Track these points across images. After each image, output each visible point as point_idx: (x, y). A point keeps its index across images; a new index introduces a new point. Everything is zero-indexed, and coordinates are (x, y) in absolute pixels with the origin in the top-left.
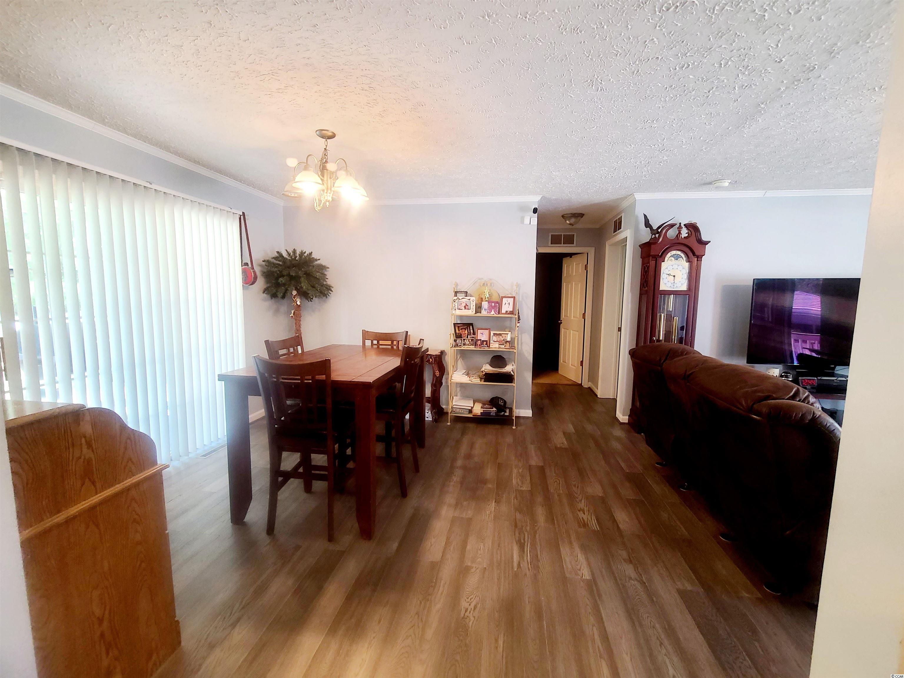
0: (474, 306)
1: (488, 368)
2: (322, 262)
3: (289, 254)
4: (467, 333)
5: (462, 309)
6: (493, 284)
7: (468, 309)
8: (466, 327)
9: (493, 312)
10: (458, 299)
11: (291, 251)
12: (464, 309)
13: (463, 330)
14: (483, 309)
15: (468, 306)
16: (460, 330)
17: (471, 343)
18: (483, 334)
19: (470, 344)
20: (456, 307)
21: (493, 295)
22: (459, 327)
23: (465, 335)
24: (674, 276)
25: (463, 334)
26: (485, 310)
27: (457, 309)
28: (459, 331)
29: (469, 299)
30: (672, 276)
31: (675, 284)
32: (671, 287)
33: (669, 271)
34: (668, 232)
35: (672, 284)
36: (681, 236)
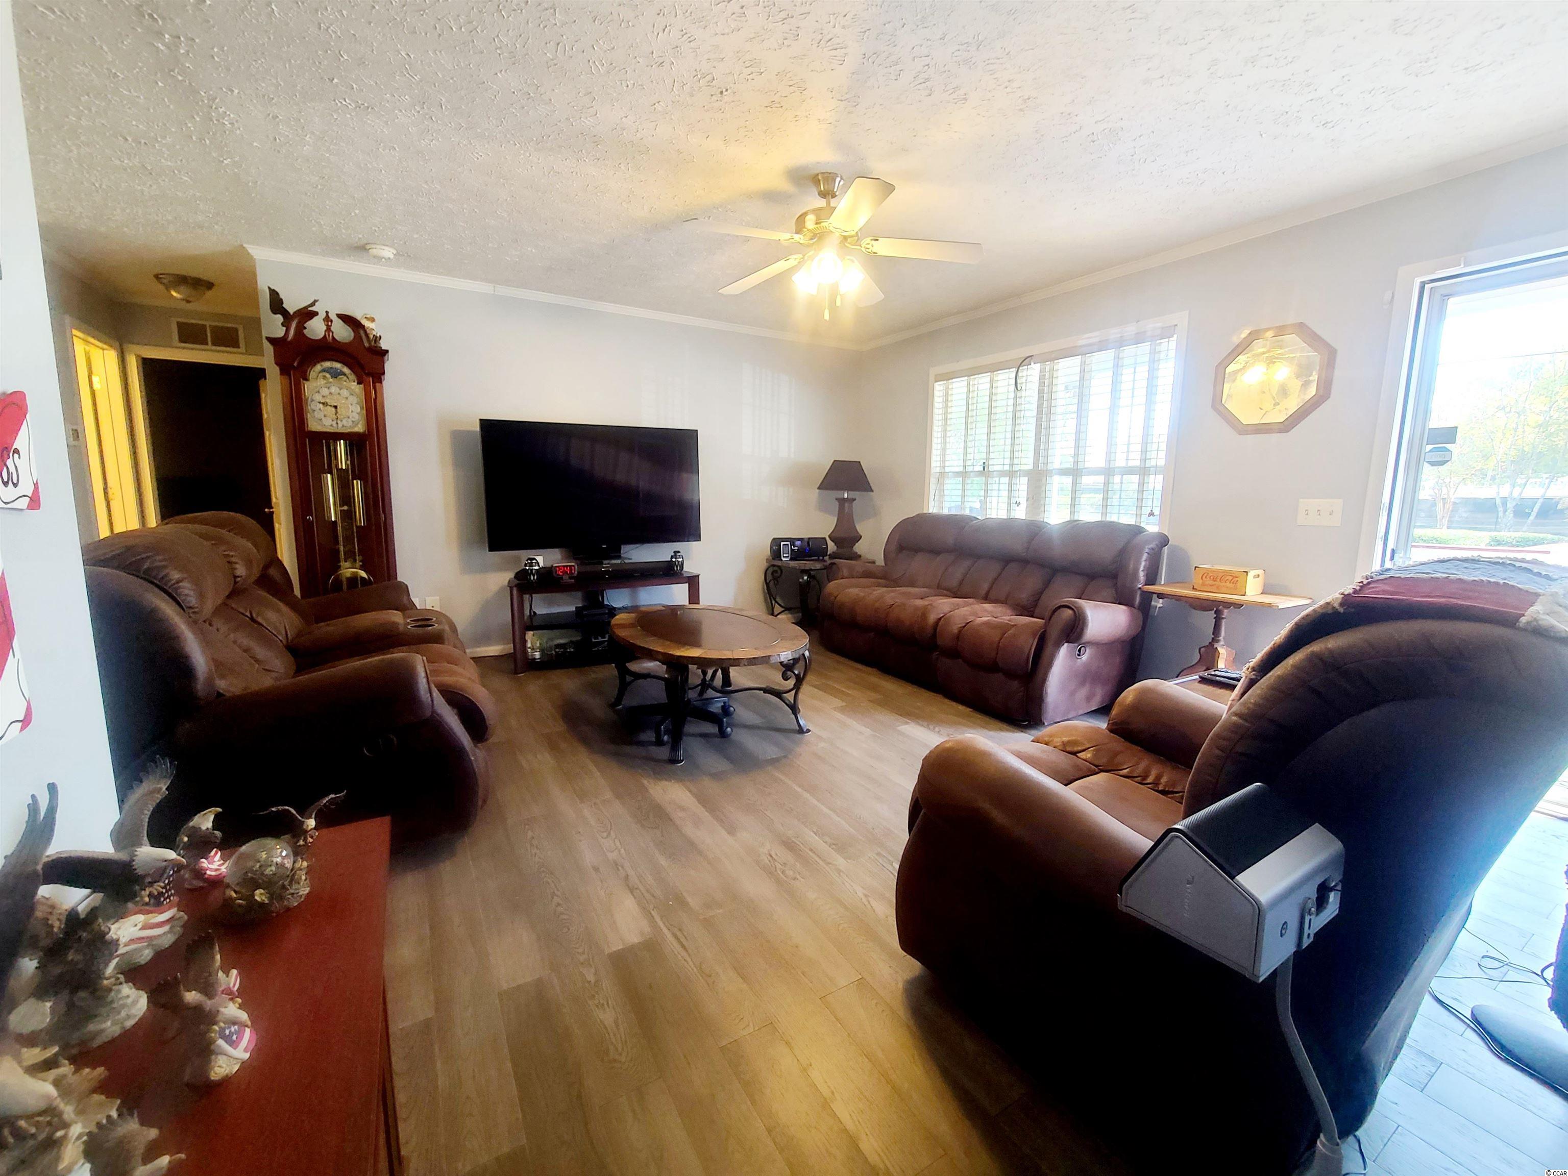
24: (336, 407)
30: (331, 406)
31: (339, 422)
32: (332, 425)
33: (323, 397)
34: (305, 325)
35: (333, 421)
36: (331, 334)
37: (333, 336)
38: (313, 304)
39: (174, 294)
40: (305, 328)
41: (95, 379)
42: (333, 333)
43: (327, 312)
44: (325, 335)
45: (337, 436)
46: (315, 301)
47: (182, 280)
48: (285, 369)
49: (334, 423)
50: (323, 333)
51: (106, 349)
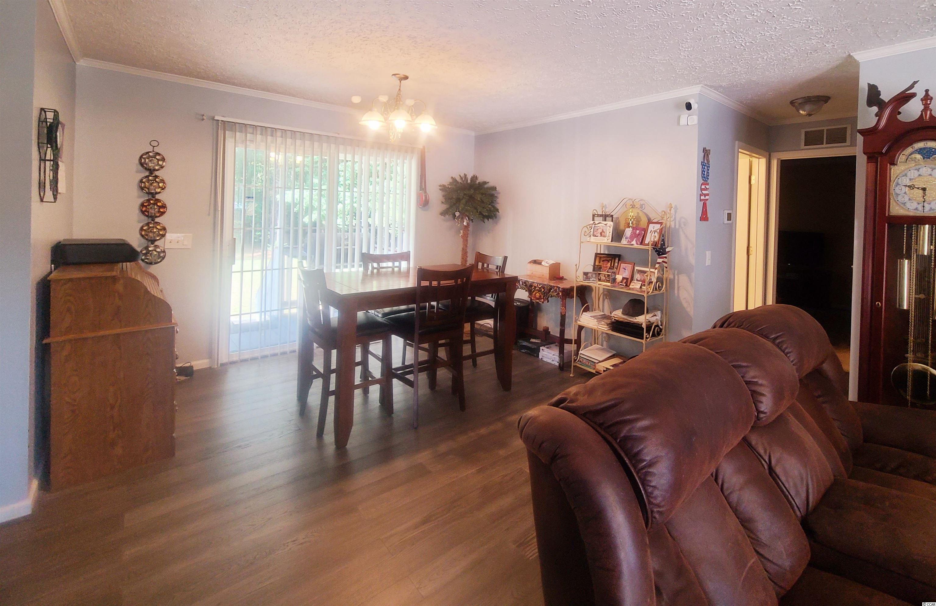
0: (611, 233)
1: (618, 314)
2: (491, 184)
3: (461, 178)
4: (609, 266)
5: (597, 236)
6: (644, 206)
7: (604, 237)
8: (611, 259)
9: (634, 242)
10: (594, 224)
11: (462, 175)
12: (600, 235)
13: (605, 263)
14: (625, 237)
15: (604, 232)
16: (602, 262)
17: (607, 279)
18: (625, 269)
19: (606, 281)
20: (592, 233)
21: (641, 220)
22: (600, 258)
23: (605, 268)
24: (924, 189)
25: (604, 267)
26: (626, 238)
27: (592, 236)
28: (600, 262)
29: (606, 225)
30: (918, 188)
31: (926, 204)
32: (916, 209)
33: (910, 179)
34: (900, 110)
35: (918, 204)
36: (928, 112)
37: (931, 113)
38: (912, 87)
39: (801, 112)
40: (899, 113)
41: (753, 178)
42: (931, 111)
43: (927, 91)
44: (922, 115)
45: (920, 220)
46: (915, 83)
47: (808, 100)
48: (872, 157)
49: (920, 207)
50: (920, 113)
51: (761, 158)
